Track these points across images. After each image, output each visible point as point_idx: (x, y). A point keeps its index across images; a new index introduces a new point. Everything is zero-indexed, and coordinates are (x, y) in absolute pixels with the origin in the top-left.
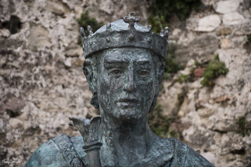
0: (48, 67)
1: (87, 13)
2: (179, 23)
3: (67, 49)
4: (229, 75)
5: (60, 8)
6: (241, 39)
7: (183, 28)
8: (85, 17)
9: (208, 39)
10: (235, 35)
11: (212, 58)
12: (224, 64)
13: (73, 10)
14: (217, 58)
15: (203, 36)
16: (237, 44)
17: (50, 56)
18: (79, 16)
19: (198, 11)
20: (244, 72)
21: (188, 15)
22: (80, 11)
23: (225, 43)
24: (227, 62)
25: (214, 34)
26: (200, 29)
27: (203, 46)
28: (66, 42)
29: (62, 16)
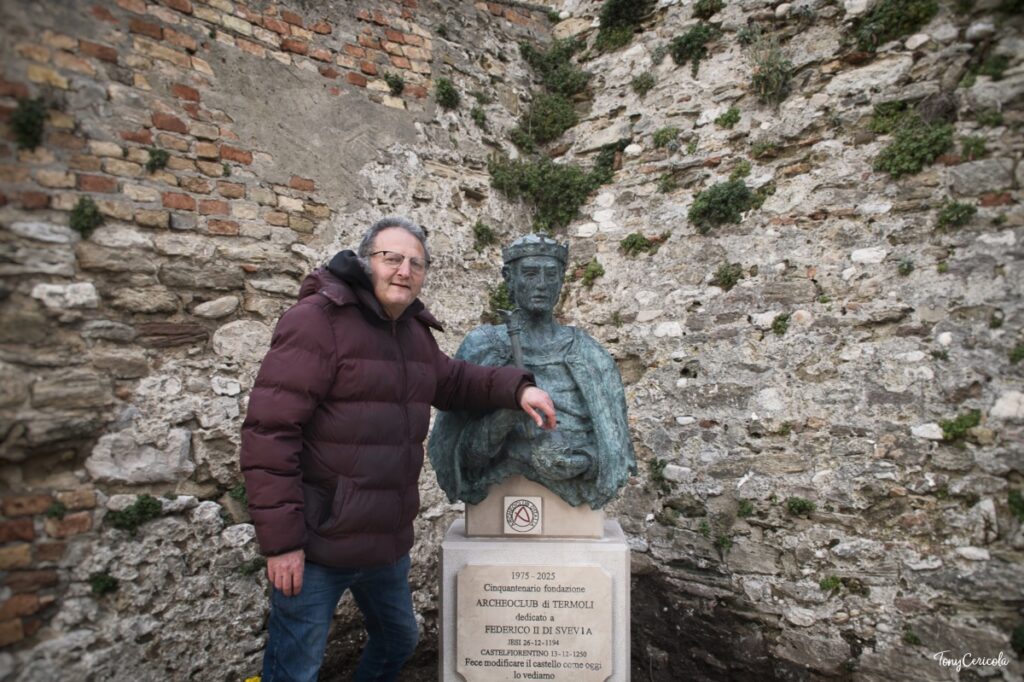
0: (450, 270)
1: (480, 222)
2: (561, 230)
3: (465, 253)
4: (606, 276)
5: (459, 217)
6: (615, 244)
7: (564, 233)
8: (479, 225)
9: (587, 244)
10: (611, 241)
11: (591, 260)
12: (601, 266)
13: (469, 219)
14: (595, 260)
15: (582, 241)
16: (612, 249)
17: (452, 260)
18: (474, 224)
19: (576, 219)
20: (618, 272)
21: (568, 223)
22: (475, 220)
23: (602, 248)
24: (603, 264)
25: (592, 240)
26: (579, 235)
27: (582, 250)
28: (464, 247)
29: (460, 224)
